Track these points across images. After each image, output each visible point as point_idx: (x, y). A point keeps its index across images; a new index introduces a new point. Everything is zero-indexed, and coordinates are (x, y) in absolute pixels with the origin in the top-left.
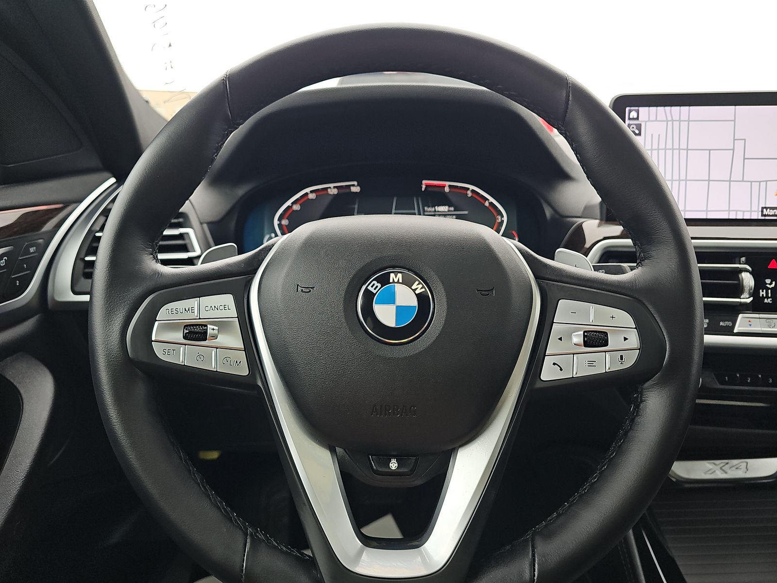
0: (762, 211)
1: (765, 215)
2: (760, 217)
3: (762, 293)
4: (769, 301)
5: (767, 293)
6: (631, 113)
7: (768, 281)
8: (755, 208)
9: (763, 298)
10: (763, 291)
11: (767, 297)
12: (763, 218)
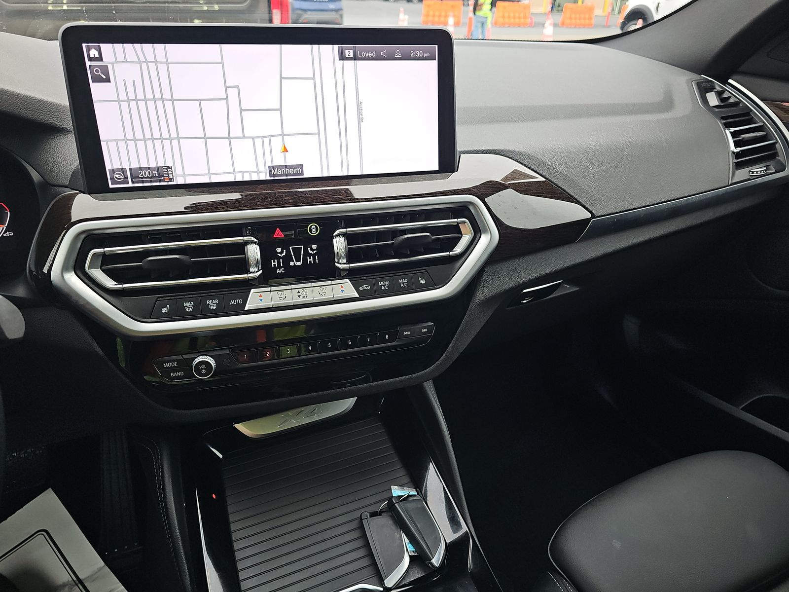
0: (270, 171)
1: (274, 176)
2: (269, 178)
3: (274, 263)
4: (281, 271)
5: (279, 263)
6: (90, 52)
7: (279, 250)
8: (262, 168)
9: (275, 268)
10: (274, 262)
11: (280, 267)
12: (272, 178)
